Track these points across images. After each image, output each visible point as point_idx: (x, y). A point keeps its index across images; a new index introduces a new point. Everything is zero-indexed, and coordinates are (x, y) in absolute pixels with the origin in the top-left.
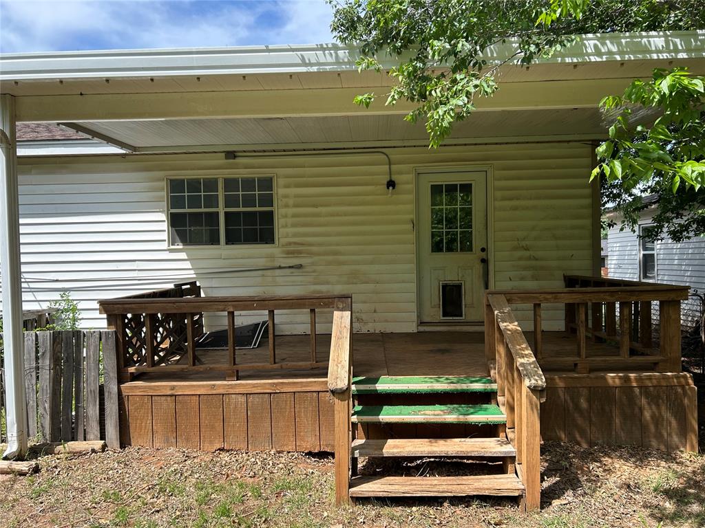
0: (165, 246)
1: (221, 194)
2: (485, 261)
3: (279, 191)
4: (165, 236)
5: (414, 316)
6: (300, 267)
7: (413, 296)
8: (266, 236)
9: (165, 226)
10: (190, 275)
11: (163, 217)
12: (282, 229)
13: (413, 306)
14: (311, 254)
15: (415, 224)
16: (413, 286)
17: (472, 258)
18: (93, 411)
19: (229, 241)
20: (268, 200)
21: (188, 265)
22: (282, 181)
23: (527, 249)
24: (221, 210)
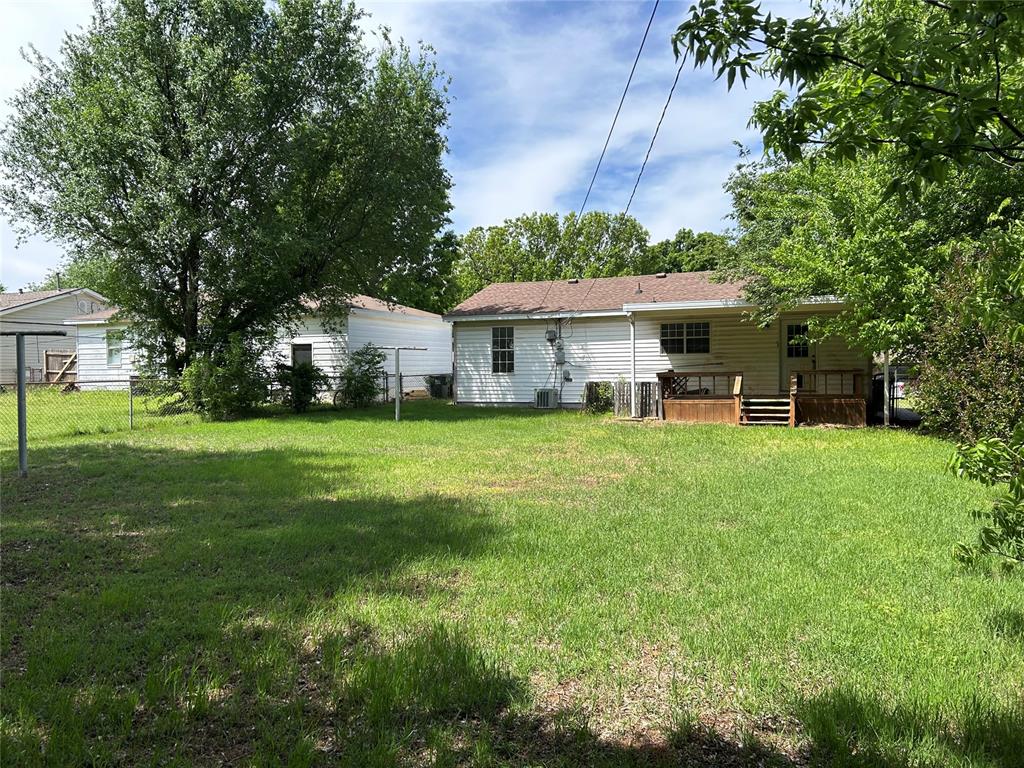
0: (659, 354)
1: (685, 330)
2: (814, 362)
3: (712, 329)
4: (659, 349)
5: (778, 387)
6: (721, 364)
7: (778, 378)
8: (706, 350)
9: (659, 345)
10: (670, 367)
11: (658, 341)
12: (713, 347)
13: (778, 383)
14: (728, 358)
15: (780, 344)
16: (777, 373)
17: (807, 360)
19: (688, 351)
20: (707, 333)
21: (669, 362)
22: (714, 324)
23: (834, 355)
24: (685, 338)
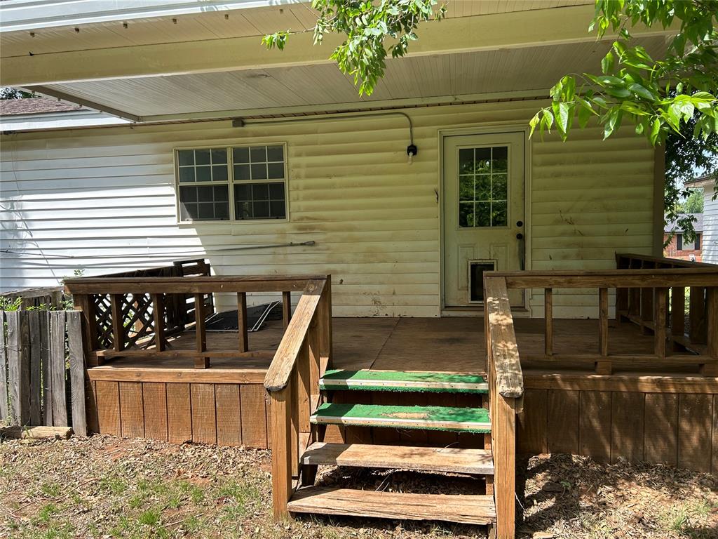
0: (174, 221)
1: (230, 165)
2: (521, 237)
3: (291, 161)
4: (174, 211)
5: (438, 300)
6: (313, 244)
7: (437, 277)
8: (278, 211)
9: (174, 200)
10: (199, 252)
11: (172, 190)
12: (295, 202)
13: (436, 289)
14: (324, 230)
15: (441, 195)
16: (437, 266)
17: (505, 234)
18: (59, 396)
19: (239, 216)
20: (279, 171)
21: (197, 241)
22: (292, 150)
23: (571, 222)
24: (231, 182)
